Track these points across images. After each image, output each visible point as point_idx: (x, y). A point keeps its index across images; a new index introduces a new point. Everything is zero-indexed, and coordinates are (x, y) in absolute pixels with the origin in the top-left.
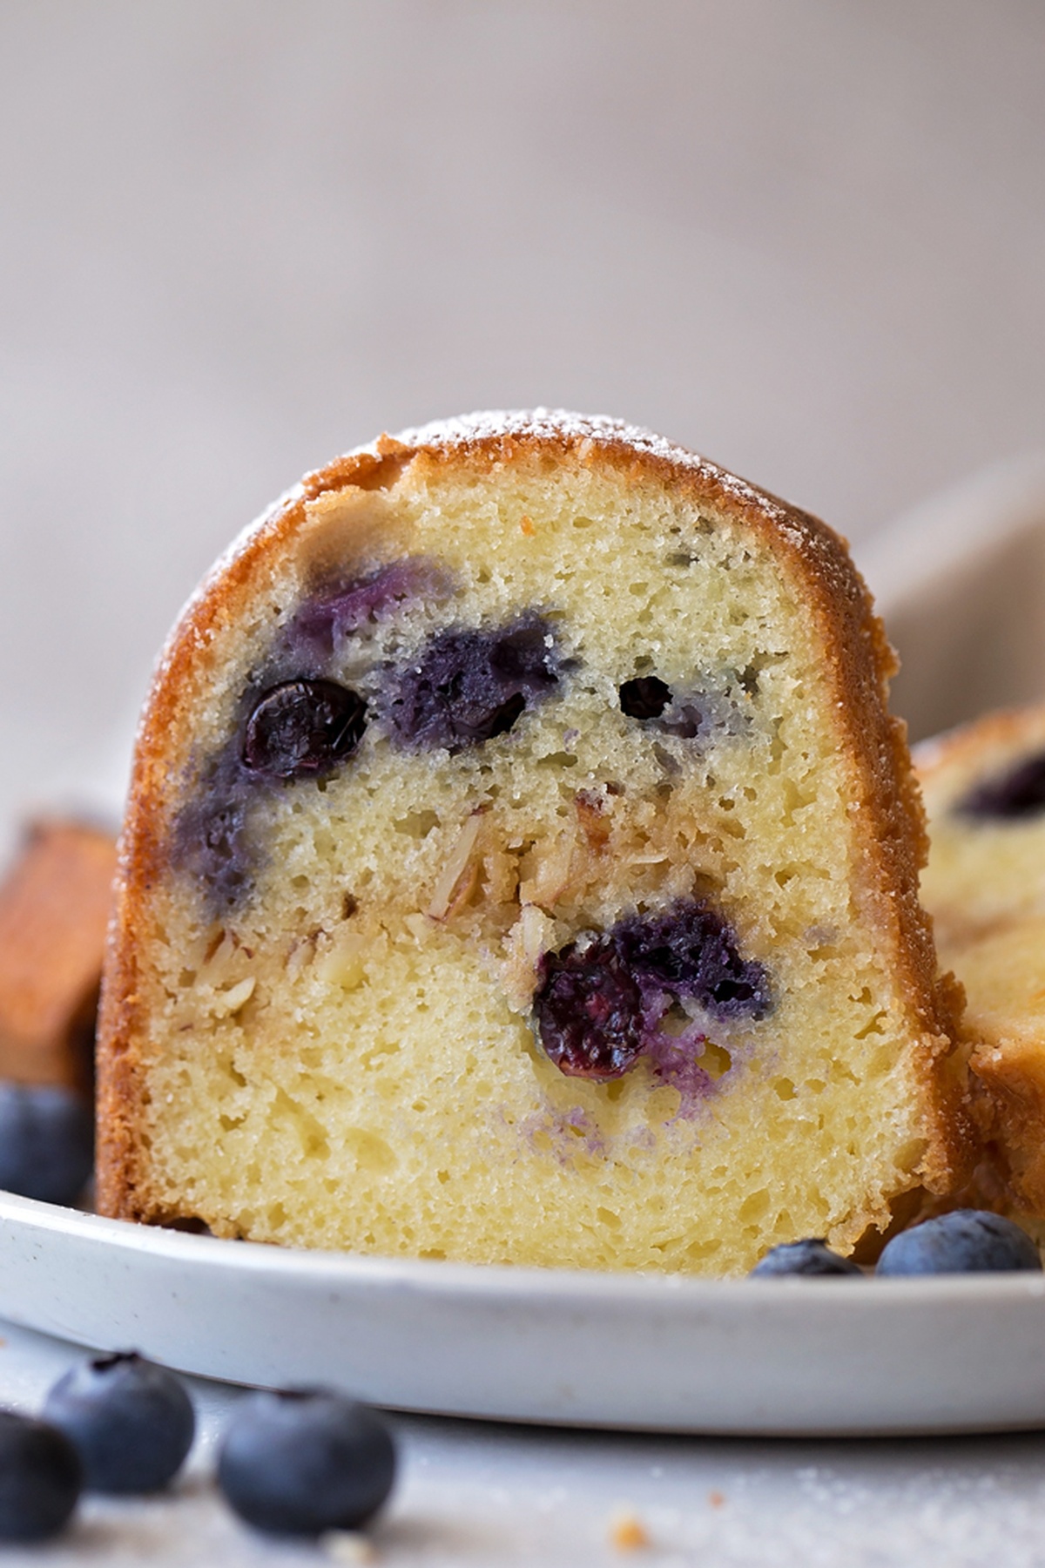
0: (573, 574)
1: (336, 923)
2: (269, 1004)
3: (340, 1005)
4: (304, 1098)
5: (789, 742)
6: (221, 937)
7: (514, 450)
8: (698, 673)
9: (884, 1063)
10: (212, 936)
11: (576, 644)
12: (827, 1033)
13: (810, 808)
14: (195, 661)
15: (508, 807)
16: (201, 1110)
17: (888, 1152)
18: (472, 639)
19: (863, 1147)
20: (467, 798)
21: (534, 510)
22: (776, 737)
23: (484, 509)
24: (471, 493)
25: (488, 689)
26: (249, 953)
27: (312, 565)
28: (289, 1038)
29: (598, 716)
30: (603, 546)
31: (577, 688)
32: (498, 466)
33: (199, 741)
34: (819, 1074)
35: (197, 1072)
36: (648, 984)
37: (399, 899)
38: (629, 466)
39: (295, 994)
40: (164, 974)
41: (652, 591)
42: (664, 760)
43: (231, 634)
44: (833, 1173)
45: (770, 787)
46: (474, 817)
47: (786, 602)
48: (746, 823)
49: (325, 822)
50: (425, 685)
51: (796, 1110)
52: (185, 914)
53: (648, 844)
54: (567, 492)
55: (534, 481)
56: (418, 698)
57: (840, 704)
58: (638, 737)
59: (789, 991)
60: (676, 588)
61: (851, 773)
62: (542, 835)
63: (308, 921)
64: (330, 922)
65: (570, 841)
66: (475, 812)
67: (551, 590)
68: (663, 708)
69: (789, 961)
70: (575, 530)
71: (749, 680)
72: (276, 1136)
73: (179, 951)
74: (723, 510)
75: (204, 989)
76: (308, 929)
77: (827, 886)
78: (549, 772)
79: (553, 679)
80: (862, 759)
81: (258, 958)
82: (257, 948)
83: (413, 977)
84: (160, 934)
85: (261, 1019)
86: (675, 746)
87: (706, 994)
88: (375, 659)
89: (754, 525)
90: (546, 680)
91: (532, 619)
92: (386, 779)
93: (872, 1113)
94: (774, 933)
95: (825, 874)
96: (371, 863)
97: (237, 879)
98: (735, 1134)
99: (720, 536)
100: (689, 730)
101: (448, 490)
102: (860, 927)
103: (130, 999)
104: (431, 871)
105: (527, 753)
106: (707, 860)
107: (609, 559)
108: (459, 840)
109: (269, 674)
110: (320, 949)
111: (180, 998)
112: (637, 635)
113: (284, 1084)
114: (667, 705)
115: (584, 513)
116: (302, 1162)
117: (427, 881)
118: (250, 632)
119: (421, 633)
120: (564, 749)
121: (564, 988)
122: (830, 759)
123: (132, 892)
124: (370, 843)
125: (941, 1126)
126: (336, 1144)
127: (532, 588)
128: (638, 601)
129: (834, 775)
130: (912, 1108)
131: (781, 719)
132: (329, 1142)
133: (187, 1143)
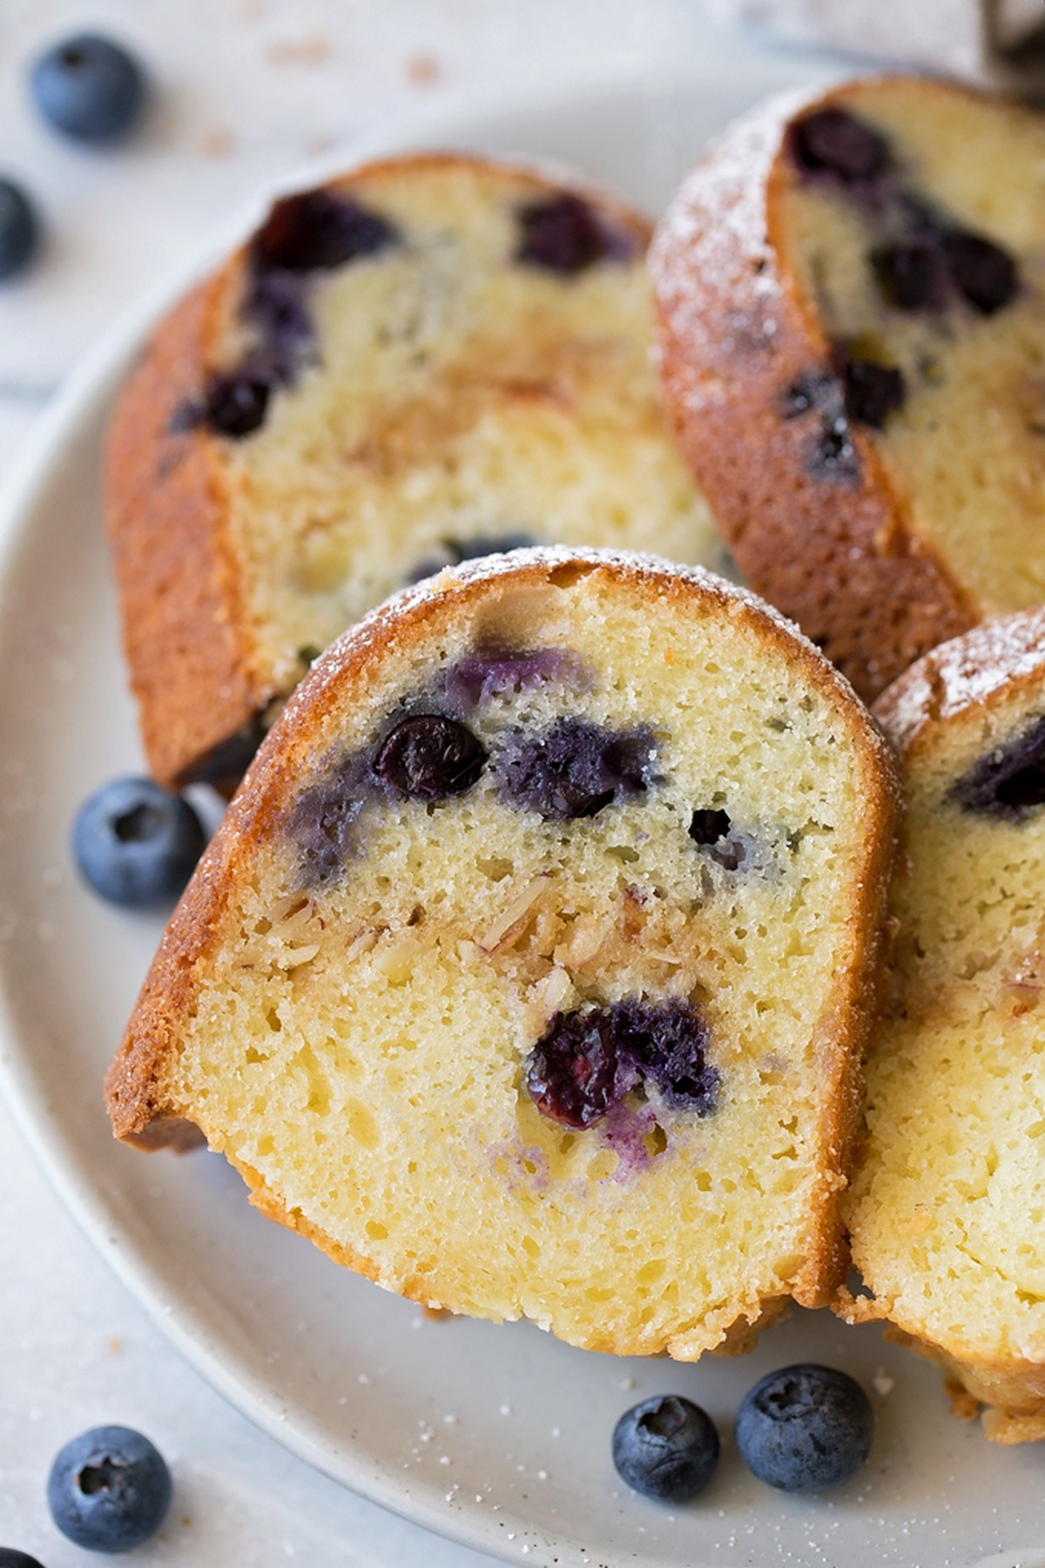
0: (690, 707)
1: (402, 926)
2: (323, 972)
3: (381, 994)
4: (324, 1059)
5: (808, 901)
6: (304, 903)
7: (681, 591)
8: (757, 820)
9: (787, 1186)
10: (296, 900)
11: (673, 765)
12: (751, 1146)
13: (805, 959)
14: (364, 672)
15: (572, 878)
16: (235, 1038)
17: (771, 1258)
18: (592, 732)
19: (751, 1249)
20: (541, 861)
21: (678, 645)
22: (799, 894)
23: (639, 630)
24: (632, 614)
25: (592, 778)
26: (323, 924)
27: (482, 628)
28: (330, 1006)
29: (667, 829)
30: (722, 693)
31: (659, 801)
32: (663, 598)
33: (343, 738)
34: (735, 1177)
35: (243, 1007)
36: (625, 1061)
37: (459, 924)
38: (766, 636)
39: (348, 971)
40: (245, 916)
41: (747, 742)
42: (707, 884)
43: (400, 661)
44: (722, 1263)
45: (779, 931)
46: (544, 878)
47: (849, 789)
48: (750, 953)
49: (423, 841)
50: (541, 757)
51: (708, 1202)
52: (282, 874)
53: (669, 946)
54: (709, 640)
55: (687, 621)
56: (533, 766)
57: (861, 885)
58: (692, 855)
59: (733, 1101)
60: (766, 745)
61: (849, 943)
62: (588, 910)
63: (380, 915)
64: (398, 923)
65: (609, 923)
66: (545, 874)
67: (668, 714)
68: (718, 839)
69: (742, 1077)
70: (705, 673)
71: (795, 841)
72: (290, 1080)
73: (265, 903)
74: (827, 697)
75: (275, 940)
76: (377, 922)
77: (795, 1025)
78: (613, 861)
79: (643, 787)
80: (861, 934)
81: (328, 931)
82: (330, 923)
83: (448, 992)
84: (255, 884)
85: (312, 982)
86: (717, 873)
87: (669, 1083)
88: (510, 721)
89: (847, 718)
90: (637, 786)
91: (645, 732)
92: (483, 822)
93: (766, 1222)
94: (739, 1050)
95: (797, 1016)
96: (450, 888)
97: (333, 861)
98: (653, 1207)
99: (816, 716)
100: (731, 864)
101: (615, 605)
102: (810, 1066)
103: (211, 927)
104: (493, 910)
105: (600, 839)
106: (710, 975)
107: (722, 705)
108: (523, 890)
109: (418, 704)
110: (381, 941)
111: (251, 941)
112: (722, 774)
113: (312, 1042)
114: (721, 837)
115: (718, 662)
116: (303, 1110)
117: (487, 918)
118: (416, 664)
119: (554, 714)
120: (632, 846)
121: (562, 1044)
122: (835, 926)
123: (245, 841)
124: (453, 870)
125: (820, 1250)
126: (336, 1106)
127: (654, 707)
128: (734, 746)
129: (834, 940)
130: (800, 1228)
131: (806, 880)
132: (331, 1102)
133: (214, 1060)
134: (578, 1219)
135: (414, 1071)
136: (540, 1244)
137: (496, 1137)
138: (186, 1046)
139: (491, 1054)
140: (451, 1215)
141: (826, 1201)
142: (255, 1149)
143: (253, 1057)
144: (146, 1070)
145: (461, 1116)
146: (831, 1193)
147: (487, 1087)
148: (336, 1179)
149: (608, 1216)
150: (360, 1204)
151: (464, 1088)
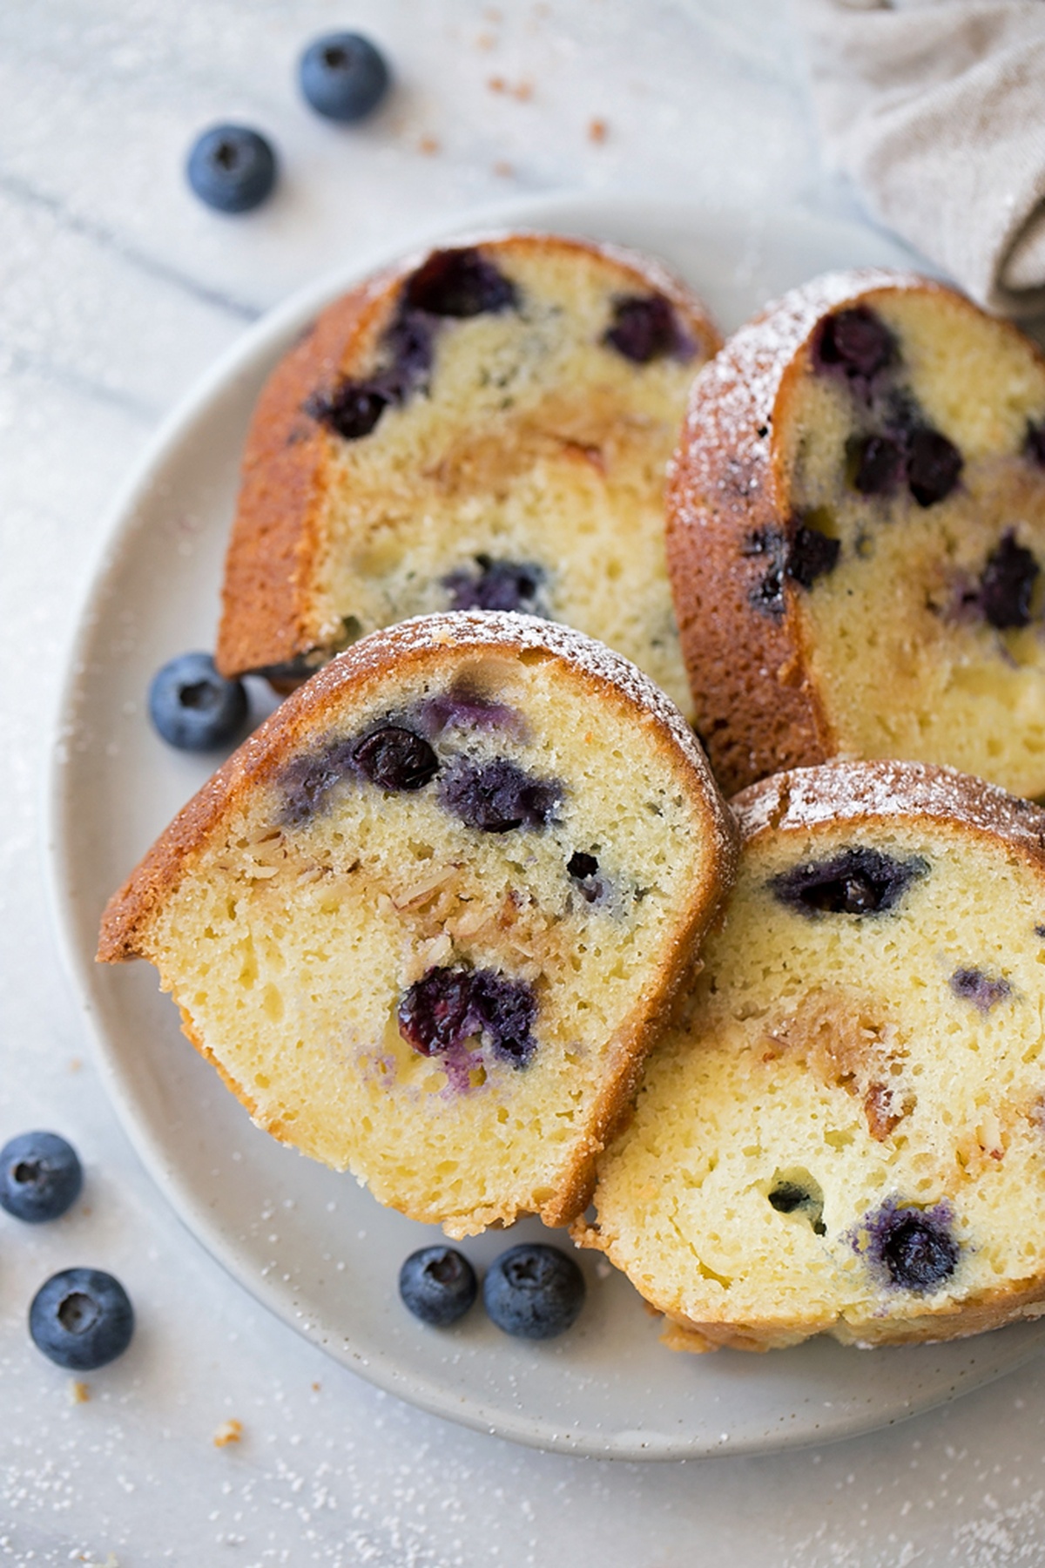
0: (593, 777)
1: (342, 872)
2: (277, 887)
3: (313, 915)
4: (259, 951)
5: (637, 941)
6: (277, 835)
7: (610, 694)
8: (618, 872)
9: (561, 1137)
10: (271, 831)
11: (569, 815)
12: (544, 1101)
13: (622, 982)
14: (365, 685)
15: (473, 873)
16: (201, 916)
17: (533, 1185)
18: (518, 775)
19: (521, 1174)
20: (455, 855)
21: (598, 731)
22: (632, 933)
23: (573, 712)
24: (571, 699)
25: (508, 807)
26: (286, 855)
27: (461, 676)
28: (275, 914)
29: (552, 858)
30: (619, 775)
31: (553, 838)
32: (596, 695)
33: (337, 727)
34: (525, 1120)
35: (212, 896)
36: (473, 1013)
37: (383, 882)
38: (663, 743)
39: (294, 892)
40: (232, 832)
41: (627, 814)
42: (569, 904)
43: (394, 684)
44: (499, 1177)
45: (610, 956)
46: (453, 868)
47: (690, 870)
48: (584, 964)
49: (375, 816)
50: (476, 782)
51: (501, 1130)
52: (266, 811)
53: (529, 942)
54: (622, 734)
55: (609, 716)
56: (469, 786)
57: (677, 943)
58: (564, 883)
59: (541, 1066)
60: (640, 821)
61: (656, 981)
62: (480, 899)
63: (328, 860)
64: (340, 869)
65: (491, 913)
66: (455, 865)
67: (576, 778)
68: (586, 876)
69: (552, 1051)
70: (612, 756)
71: (640, 895)
72: (230, 957)
73: (249, 827)
74: (694, 800)
75: (248, 856)
76: (325, 864)
77: (601, 1027)
78: (507, 869)
79: (544, 823)
80: (667, 976)
81: (288, 860)
82: (292, 855)
83: (361, 927)
84: (246, 811)
85: (267, 893)
86: (579, 901)
87: (500, 1039)
88: (461, 750)
89: (703, 820)
90: (539, 820)
91: (556, 786)
92: (422, 815)
93: (538, 1159)
94: (556, 1032)
95: (604, 1020)
96: (384, 856)
97: (306, 812)
98: (462, 1122)
99: (682, 811)
100: (591, 897)
101: (561, 689)
102: (602, 1059)
103: (205, 834)
104: (410, 879)
105: (502, 851)
106: (552, 972)
107: (617, 783)
108: (436, 872)
109: (398, 719)
110: (324, 879)
111: (232, 851)
112: (603, 832)
113: (255, 935)
114: (589, 876)
115: (623, 751)
116: (234, 982)
117: (405, 884)
118: (405, 690)
119: (494, 754)
120: (523, 864)
121: (432, 990)
122: (651, 965)
123: (246, 780)
124: (390, 843)
125: (569, 1190)
126: (259, 985)
127: (568, 769)
128: (617, 814)
129: (647, 975)
130: (560, 1171)
131: (639, 926)
132: (255, 981)
133: (180, 928)
134: (407, 1115)
135: (321, 977)
136: (374, 1125)
137: (365, 1041)
138: (164, 913)
139: (379, 981)
140: (318, 1086)
141: (585, 1158)
142: (192, 1000)
143: (209, 933)
144: (130, 922)
145: (345, 1018)
146: (589, 1153)
147: (370, 1003)
148: (244, 1037)
149: (428, 1120)
150: (255, 1059)
151: (354, 998)
